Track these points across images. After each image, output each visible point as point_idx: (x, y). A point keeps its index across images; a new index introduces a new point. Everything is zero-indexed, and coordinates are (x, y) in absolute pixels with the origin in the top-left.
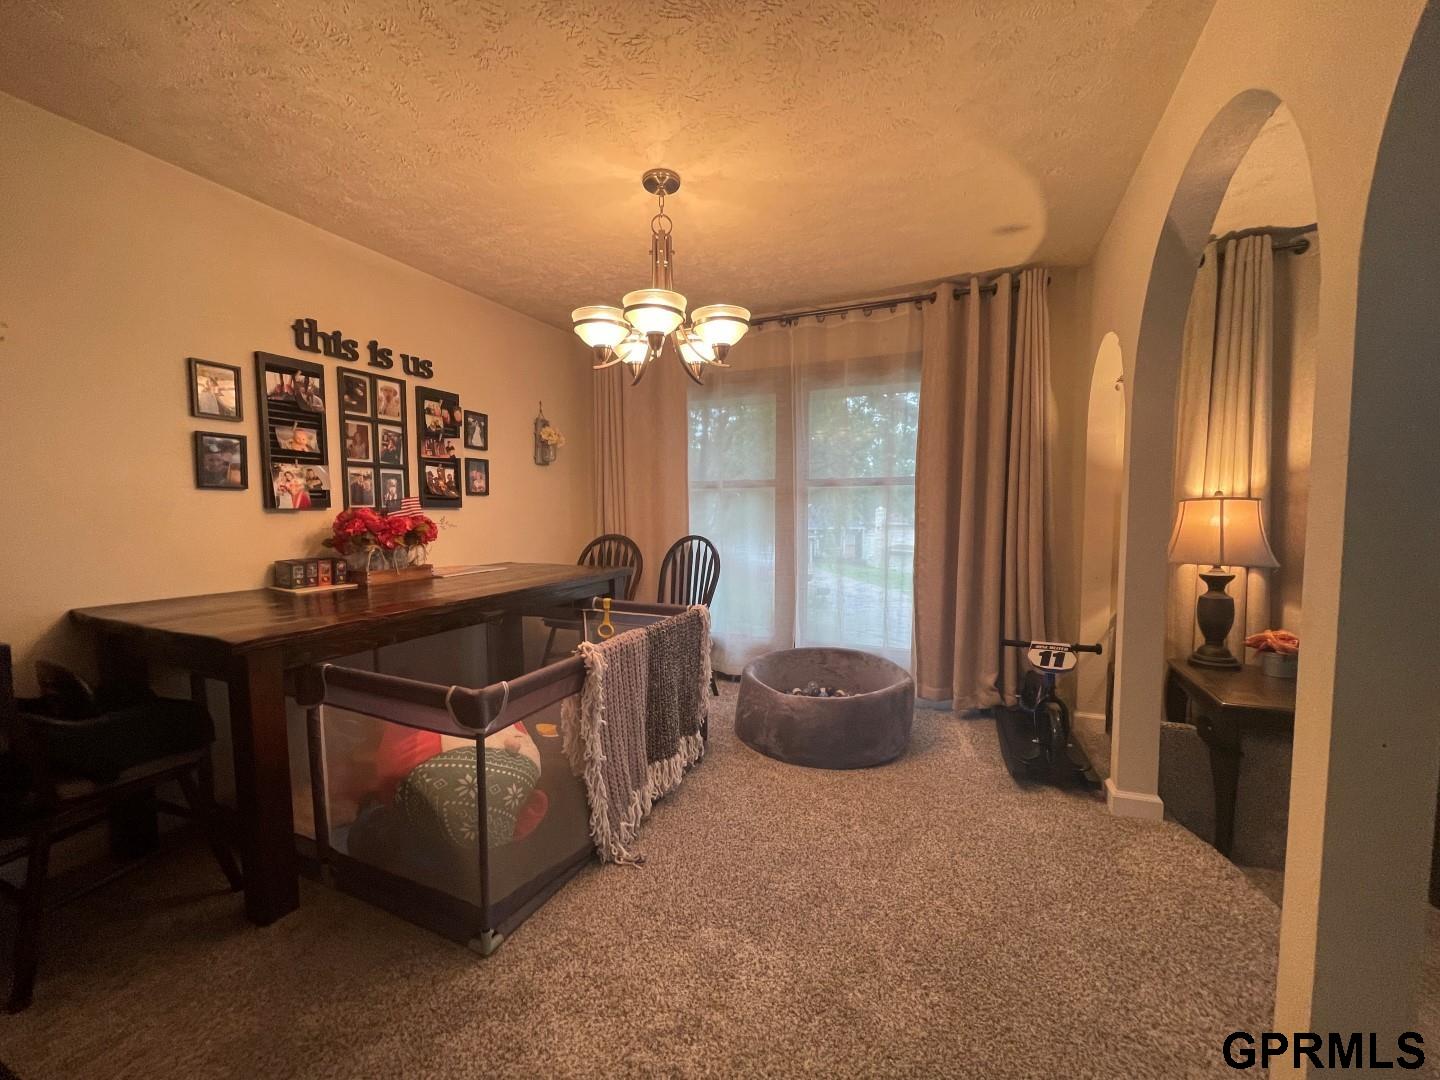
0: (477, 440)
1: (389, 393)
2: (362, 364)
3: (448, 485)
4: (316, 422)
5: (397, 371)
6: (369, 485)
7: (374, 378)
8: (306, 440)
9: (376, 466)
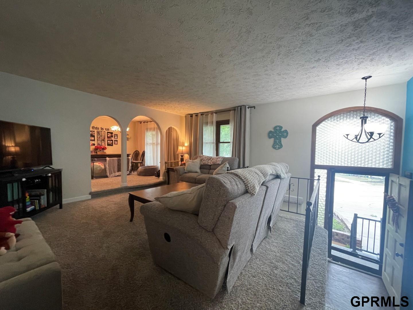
0: (116, 137)
1: (103, 133)
2: (100, 130)
3: (111, 143)
4: (94, 136)
5: (104, 130)
6: (100, 143)
7: (101, 131)
8: (93, 138)
9: (101, 141)
